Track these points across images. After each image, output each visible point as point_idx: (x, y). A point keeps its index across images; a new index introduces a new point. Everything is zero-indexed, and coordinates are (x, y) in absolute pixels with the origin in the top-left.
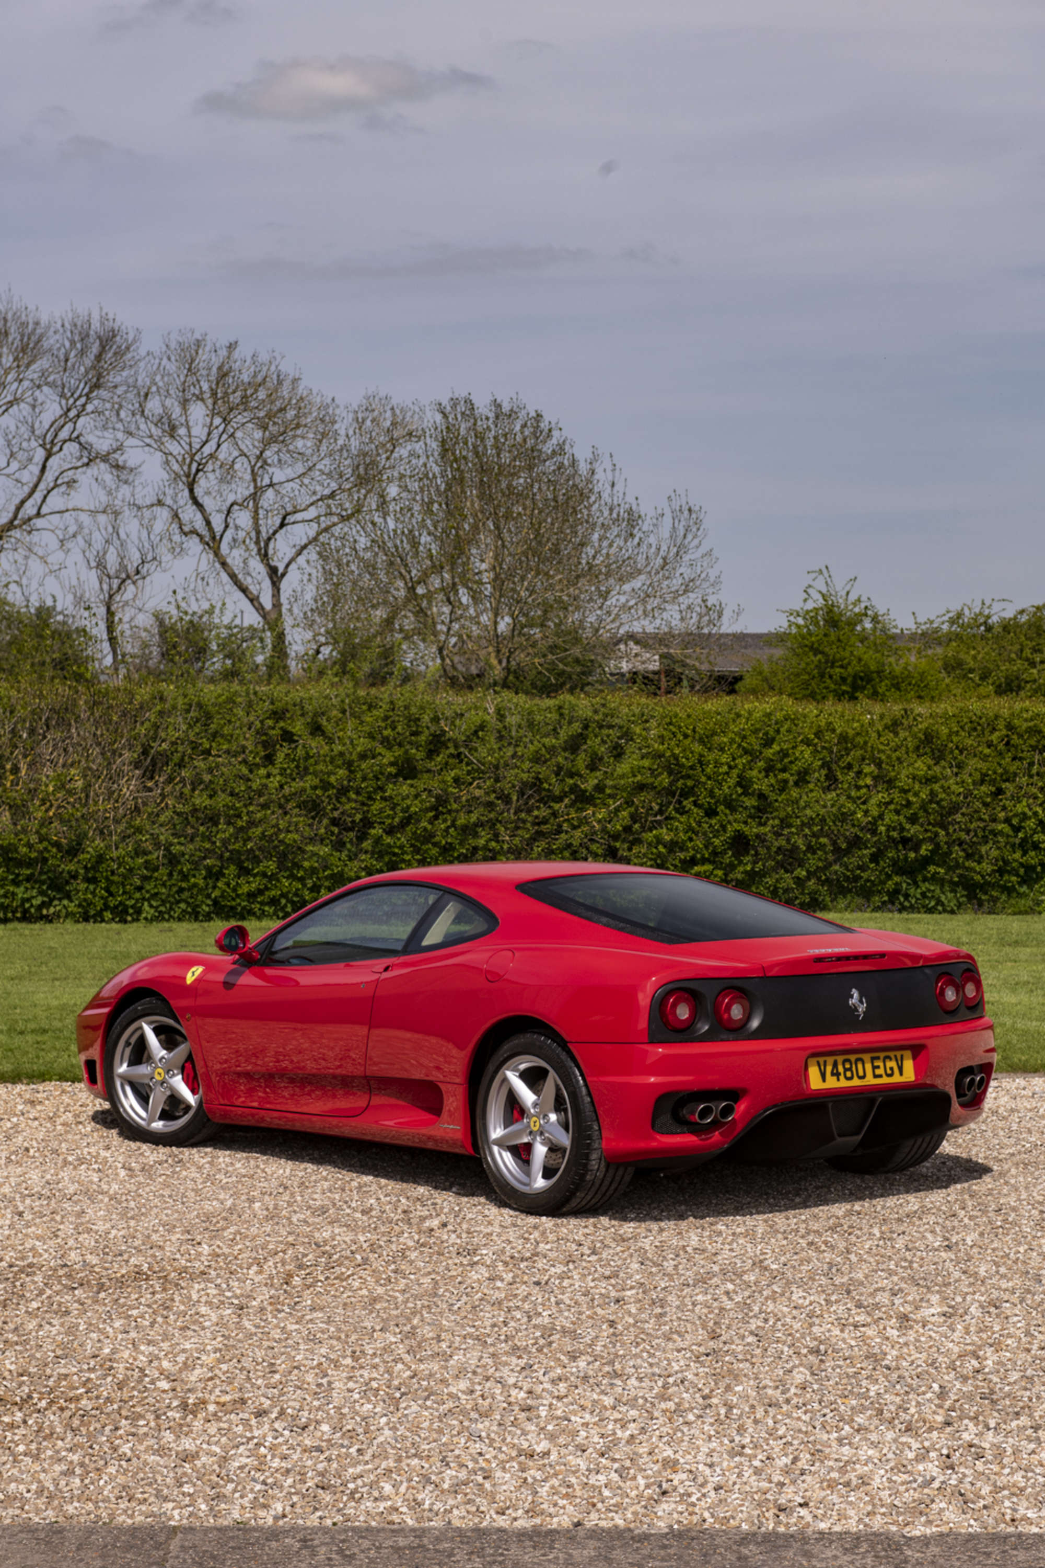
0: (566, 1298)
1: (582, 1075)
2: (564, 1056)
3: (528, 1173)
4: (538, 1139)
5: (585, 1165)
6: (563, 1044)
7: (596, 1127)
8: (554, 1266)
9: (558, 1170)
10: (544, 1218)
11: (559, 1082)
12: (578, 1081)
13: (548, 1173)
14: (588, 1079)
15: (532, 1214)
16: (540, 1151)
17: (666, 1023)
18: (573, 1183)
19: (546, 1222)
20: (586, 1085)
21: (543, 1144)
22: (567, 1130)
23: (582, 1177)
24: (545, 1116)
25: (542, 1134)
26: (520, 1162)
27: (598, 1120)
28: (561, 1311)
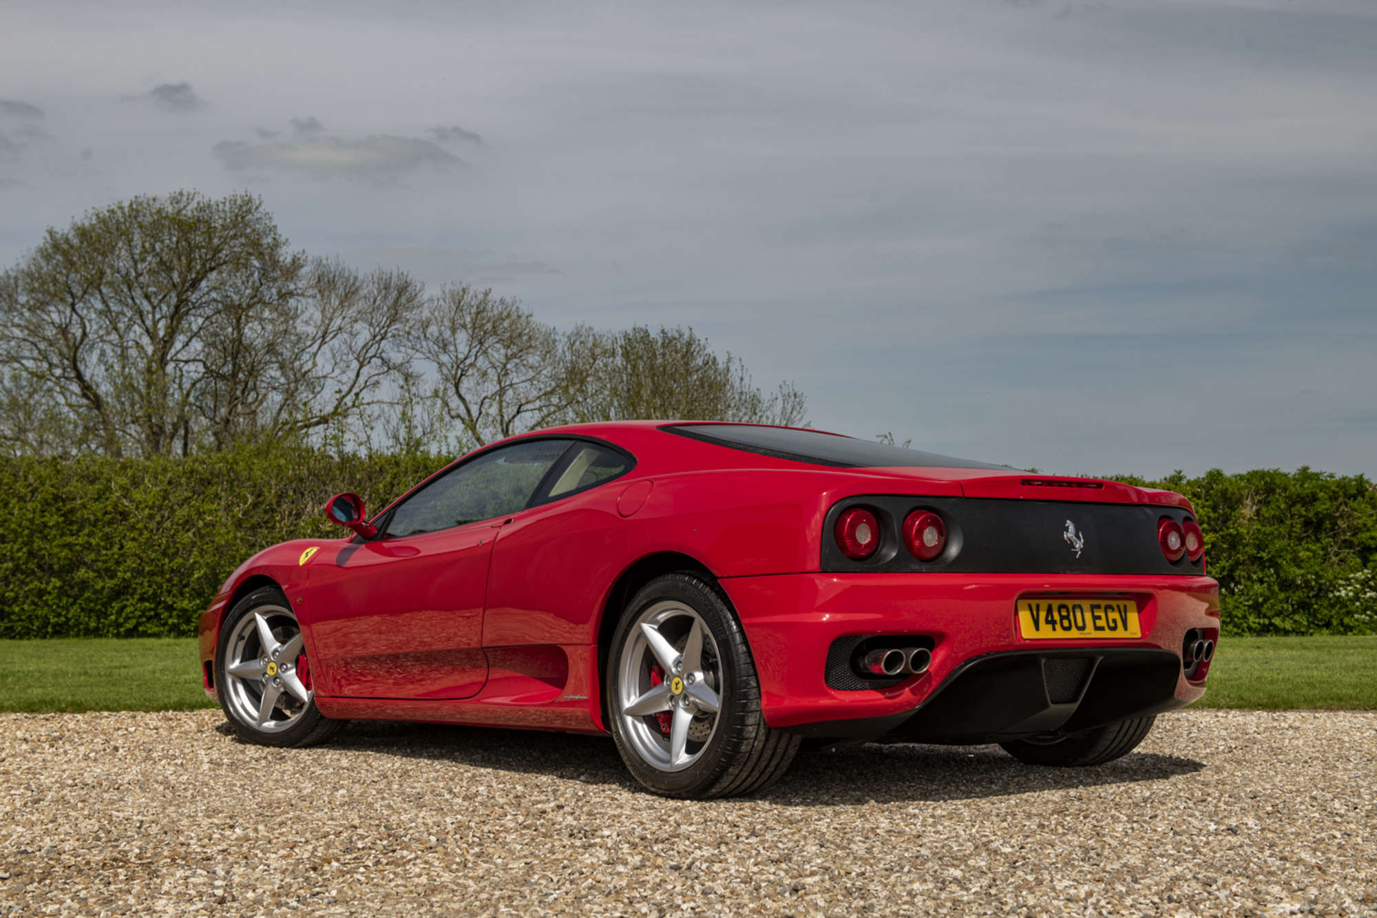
0: (718, 887)
1: (736, 619)
2: (712, 597)
3: (668, 749)
4: (681, 704)
5: (741, 731)
6: (712, 582)
7: (754, 684)
8: (700, 848)
9: (704, 743)
10: (687, 803)
11: (708, 631)
12: (730, 626)
13: (692, 747)
14: (745, 621)
15: (673, 798)
16: (684, 718)
17: (843, 548)
18: (724, 755)
19: (692, 806)
20: (741, 631)
21: (687, 710)
22: (717, 690)
23: (737, 746)
24: (690, 675)
25: (685, 697)
26: (660, 737)
27: (756, 674)
28: (710, 903)
